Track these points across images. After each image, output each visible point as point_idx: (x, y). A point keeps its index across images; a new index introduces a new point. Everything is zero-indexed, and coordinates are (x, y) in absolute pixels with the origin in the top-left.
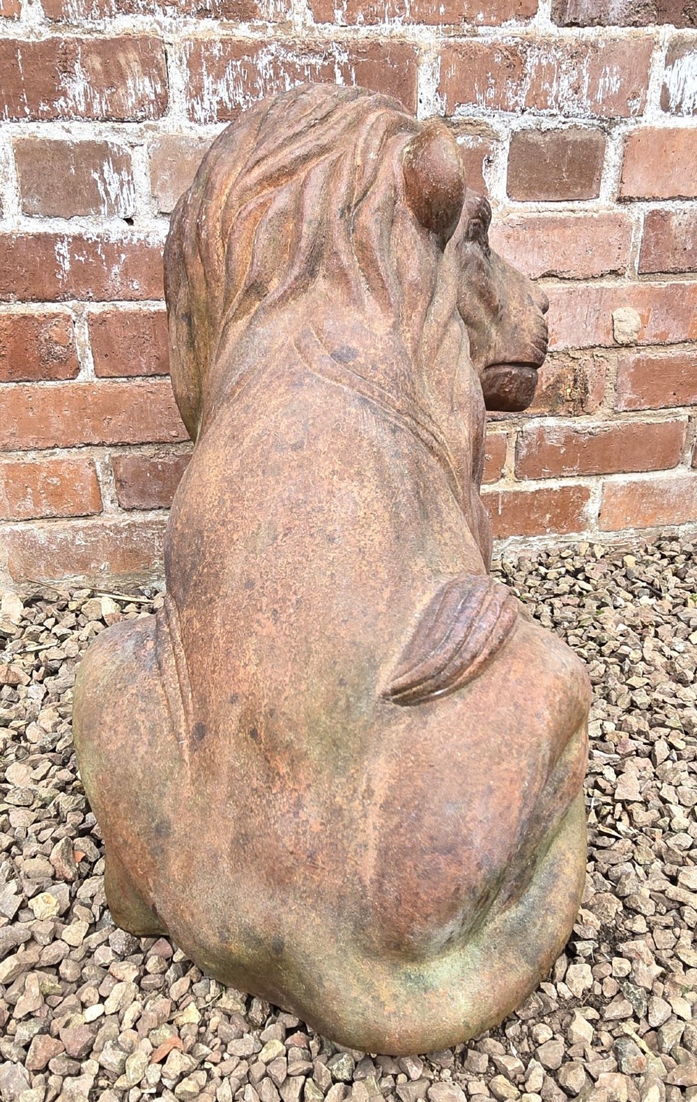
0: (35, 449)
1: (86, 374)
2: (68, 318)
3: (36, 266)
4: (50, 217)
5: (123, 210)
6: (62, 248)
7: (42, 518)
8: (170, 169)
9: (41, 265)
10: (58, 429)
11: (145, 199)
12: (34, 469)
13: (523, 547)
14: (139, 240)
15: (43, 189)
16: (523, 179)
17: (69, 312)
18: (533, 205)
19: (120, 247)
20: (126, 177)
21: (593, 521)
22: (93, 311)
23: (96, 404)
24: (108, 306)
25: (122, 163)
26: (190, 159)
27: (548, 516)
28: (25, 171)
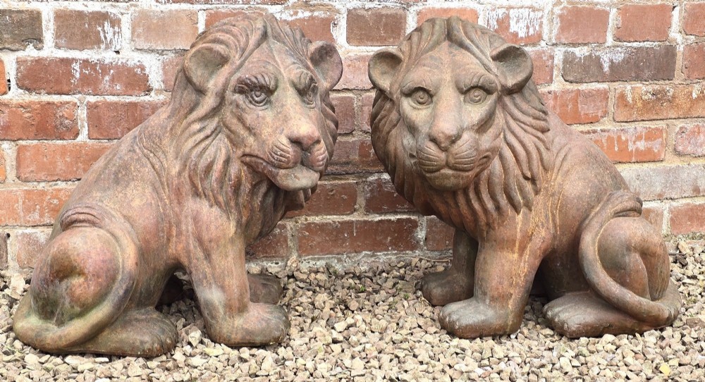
0: (45, 181)
1: (83, 137)
2: (75, 104)
3: (59, 75)
4: (71, 49)
5: (114, 47)
6: (76, 66)
7: (44, 225)
8: (143, 26)
9: (63, 75)
10: (61, 170)
11: (128, 41)
12: (43, 193)
13: (373, 259)
14: (122, 63)
15: (69, 35)
16: (356, 34)
17: (76, 101)
18: (363, 48)
19: (110, 66)
20: (116, 29)
21: (422, 243)
22: (91, 101)
23: (87, 155)
24: (100, 98)
25: (115, 22)
26: (155, 22)
27: (389, 238)
28: (59, 26)
